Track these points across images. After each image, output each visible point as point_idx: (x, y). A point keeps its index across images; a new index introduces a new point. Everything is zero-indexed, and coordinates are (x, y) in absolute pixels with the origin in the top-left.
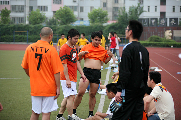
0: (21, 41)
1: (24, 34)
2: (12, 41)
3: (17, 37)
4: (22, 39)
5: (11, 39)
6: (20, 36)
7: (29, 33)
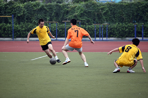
1: (6, 20)
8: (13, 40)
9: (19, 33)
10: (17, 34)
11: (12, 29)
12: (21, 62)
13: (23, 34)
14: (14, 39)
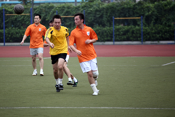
0: (128, 39)
1: (135, 23)
2: (109, 38)
3: (118, 30)
4: (129, 34)
5: (107, 36)
6: (126, 28)
7: (144, 21)
8: (142, 44)
9: (148, 37)
10: (146, 37)
11: (141, 32)
12: (151, 68)
13: (153, 37)
14: (144, 43)
